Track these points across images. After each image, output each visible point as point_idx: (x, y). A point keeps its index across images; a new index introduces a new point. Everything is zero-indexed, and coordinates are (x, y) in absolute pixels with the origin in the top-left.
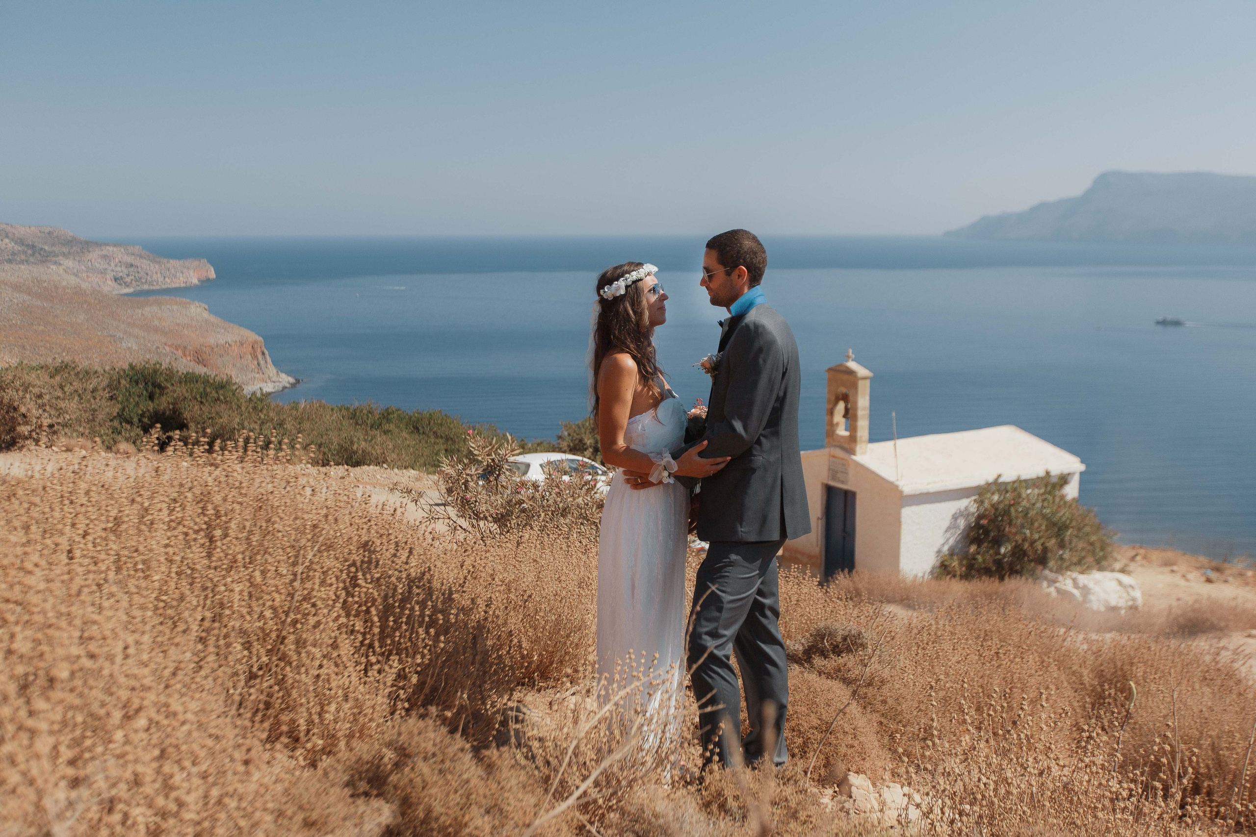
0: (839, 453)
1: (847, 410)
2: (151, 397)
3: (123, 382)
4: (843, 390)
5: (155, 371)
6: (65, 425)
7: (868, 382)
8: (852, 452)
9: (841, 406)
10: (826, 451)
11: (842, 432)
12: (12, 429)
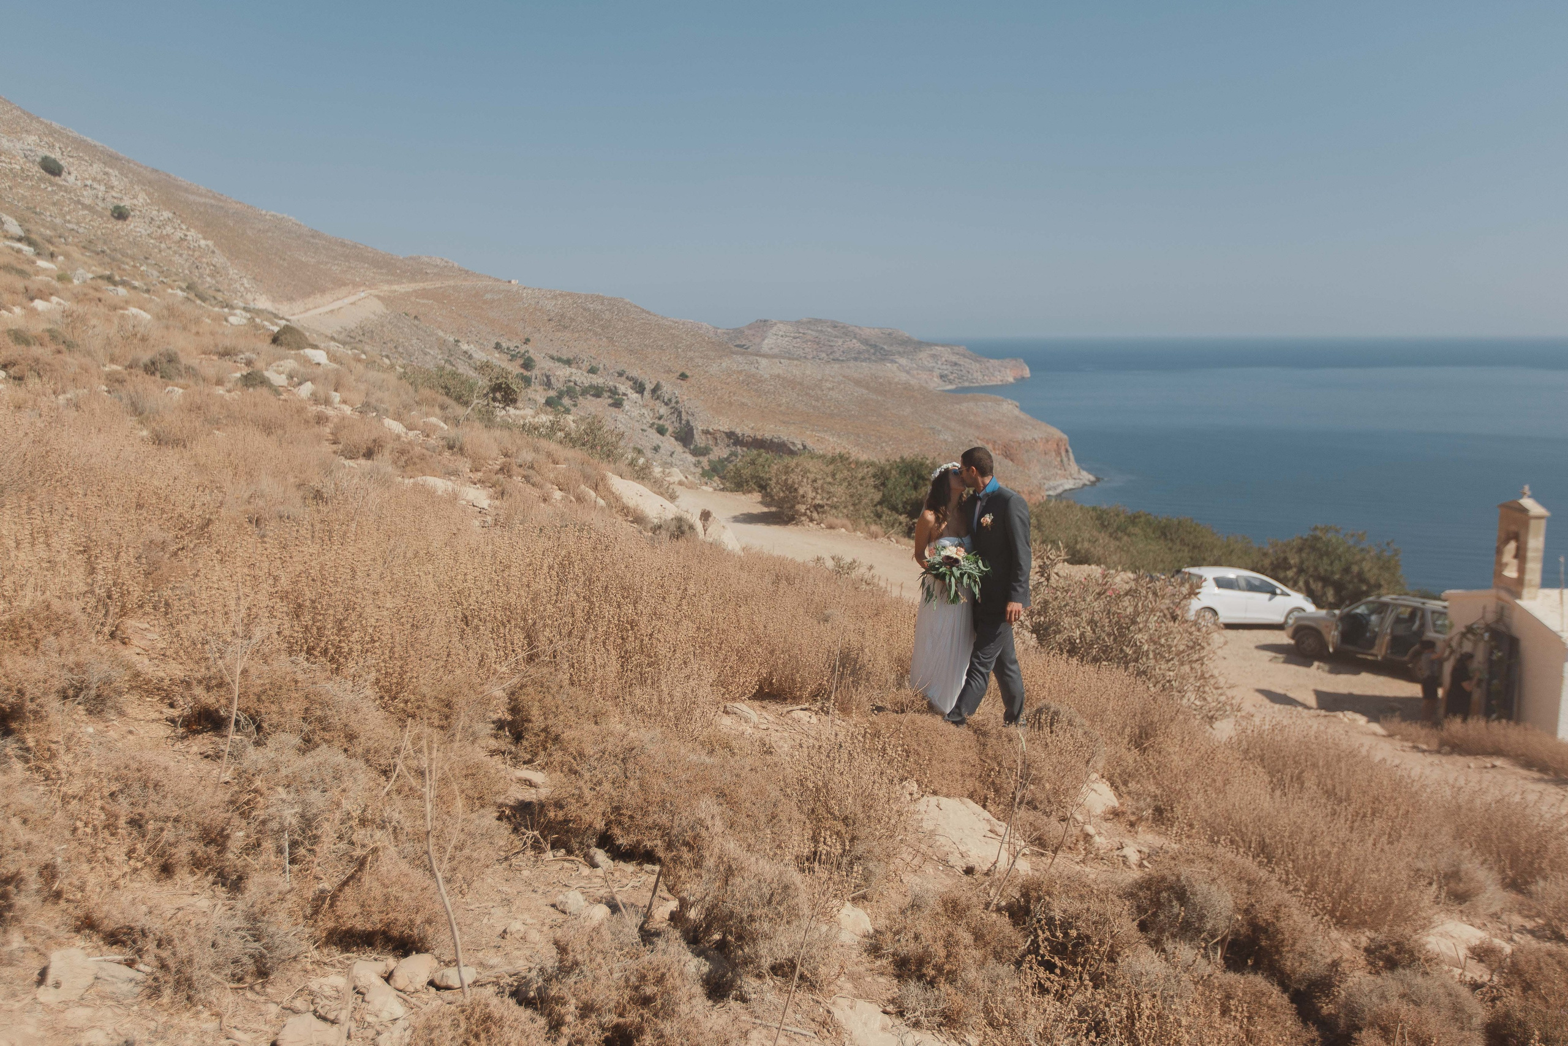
0: (1504, 595)
1: (1518, 549)
2: (916, 487)
3: (894, 472)
4: (1513, 528)
5: (922, 464)
6: (834, 507)
7: (1543, 523)
8: (1519, 596)
9: (1512, 546)
10: (1493, 591)
11: (1511, 573)
12: (793, 507)
